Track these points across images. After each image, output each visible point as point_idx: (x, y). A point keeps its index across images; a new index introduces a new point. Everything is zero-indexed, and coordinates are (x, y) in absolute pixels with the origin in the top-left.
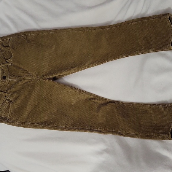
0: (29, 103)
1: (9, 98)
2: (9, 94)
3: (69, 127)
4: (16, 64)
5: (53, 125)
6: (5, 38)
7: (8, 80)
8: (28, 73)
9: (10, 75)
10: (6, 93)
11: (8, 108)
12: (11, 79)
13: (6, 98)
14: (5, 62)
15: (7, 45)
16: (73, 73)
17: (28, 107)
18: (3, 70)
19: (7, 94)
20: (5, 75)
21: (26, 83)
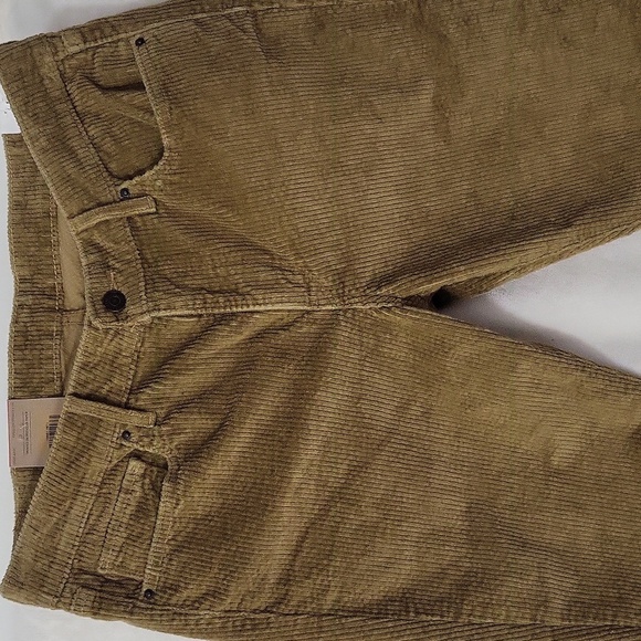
0: (297, 476)
1: (151, 444)
2: (152, 418)
3: (558, 623)
4: (194, 207)
5: (458, 615)
6: (108, 31)
7: (146, 318)
8: (274, 268)
9: (157, 281)
10: (127, 407)
11: (145, 510)
12: (162, 314)
13: (130, 446)
14: (114, 192)
15: (120, 76)
16: (560, 257)
17: (287, 502)
18: (100, 249)
19: (133, 419)
20: (115, 283)
21: (260, 336)
